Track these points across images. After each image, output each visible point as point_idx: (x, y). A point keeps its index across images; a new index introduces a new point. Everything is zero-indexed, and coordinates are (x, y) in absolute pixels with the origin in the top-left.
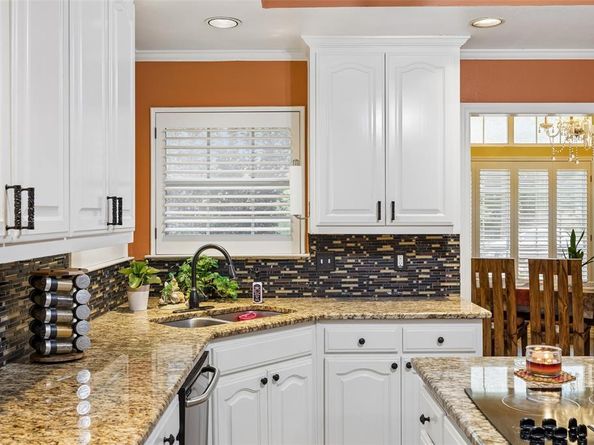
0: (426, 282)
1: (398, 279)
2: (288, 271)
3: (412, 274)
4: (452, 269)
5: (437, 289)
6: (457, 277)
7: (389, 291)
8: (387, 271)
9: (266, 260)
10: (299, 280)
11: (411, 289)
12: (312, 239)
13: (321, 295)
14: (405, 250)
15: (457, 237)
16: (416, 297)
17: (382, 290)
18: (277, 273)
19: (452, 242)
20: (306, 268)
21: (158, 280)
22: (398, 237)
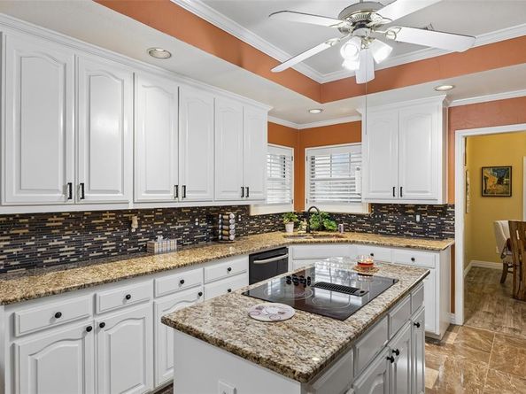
0: (433, 230)
1: (417, 227)
2: (361, 220)
3: (425, 226)
4: (449, 225)
5: (440, 234)
6: (453, 228)
7: (412, 234)
8: (411, 223)
9: (351, 215)
10: (366, 225)
11: (424, 233)
12: (372, 205)
13: (376, 233)
14: (421, 213)
15: (453, 206)
16: (427, 238)
17: (408, 232)
18: (355, 221)
19: (450, 209)
20: (369, 219)
21: (297, 220)
22: (417, 206)
